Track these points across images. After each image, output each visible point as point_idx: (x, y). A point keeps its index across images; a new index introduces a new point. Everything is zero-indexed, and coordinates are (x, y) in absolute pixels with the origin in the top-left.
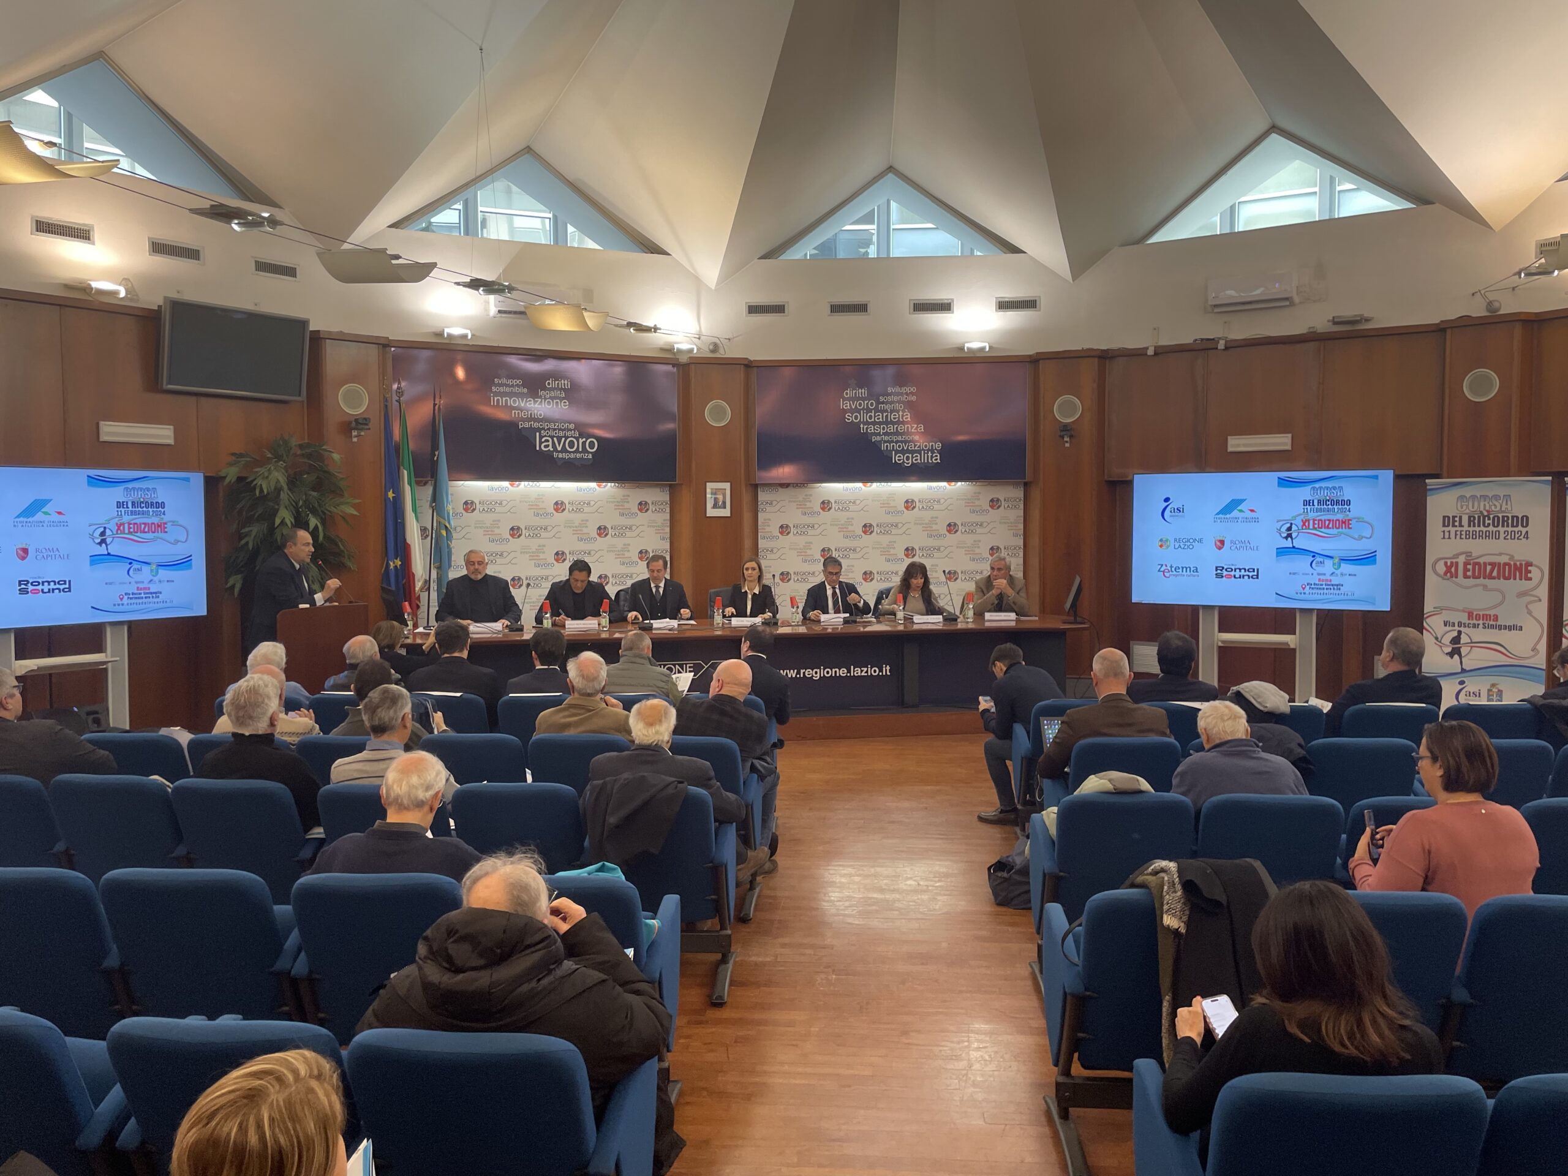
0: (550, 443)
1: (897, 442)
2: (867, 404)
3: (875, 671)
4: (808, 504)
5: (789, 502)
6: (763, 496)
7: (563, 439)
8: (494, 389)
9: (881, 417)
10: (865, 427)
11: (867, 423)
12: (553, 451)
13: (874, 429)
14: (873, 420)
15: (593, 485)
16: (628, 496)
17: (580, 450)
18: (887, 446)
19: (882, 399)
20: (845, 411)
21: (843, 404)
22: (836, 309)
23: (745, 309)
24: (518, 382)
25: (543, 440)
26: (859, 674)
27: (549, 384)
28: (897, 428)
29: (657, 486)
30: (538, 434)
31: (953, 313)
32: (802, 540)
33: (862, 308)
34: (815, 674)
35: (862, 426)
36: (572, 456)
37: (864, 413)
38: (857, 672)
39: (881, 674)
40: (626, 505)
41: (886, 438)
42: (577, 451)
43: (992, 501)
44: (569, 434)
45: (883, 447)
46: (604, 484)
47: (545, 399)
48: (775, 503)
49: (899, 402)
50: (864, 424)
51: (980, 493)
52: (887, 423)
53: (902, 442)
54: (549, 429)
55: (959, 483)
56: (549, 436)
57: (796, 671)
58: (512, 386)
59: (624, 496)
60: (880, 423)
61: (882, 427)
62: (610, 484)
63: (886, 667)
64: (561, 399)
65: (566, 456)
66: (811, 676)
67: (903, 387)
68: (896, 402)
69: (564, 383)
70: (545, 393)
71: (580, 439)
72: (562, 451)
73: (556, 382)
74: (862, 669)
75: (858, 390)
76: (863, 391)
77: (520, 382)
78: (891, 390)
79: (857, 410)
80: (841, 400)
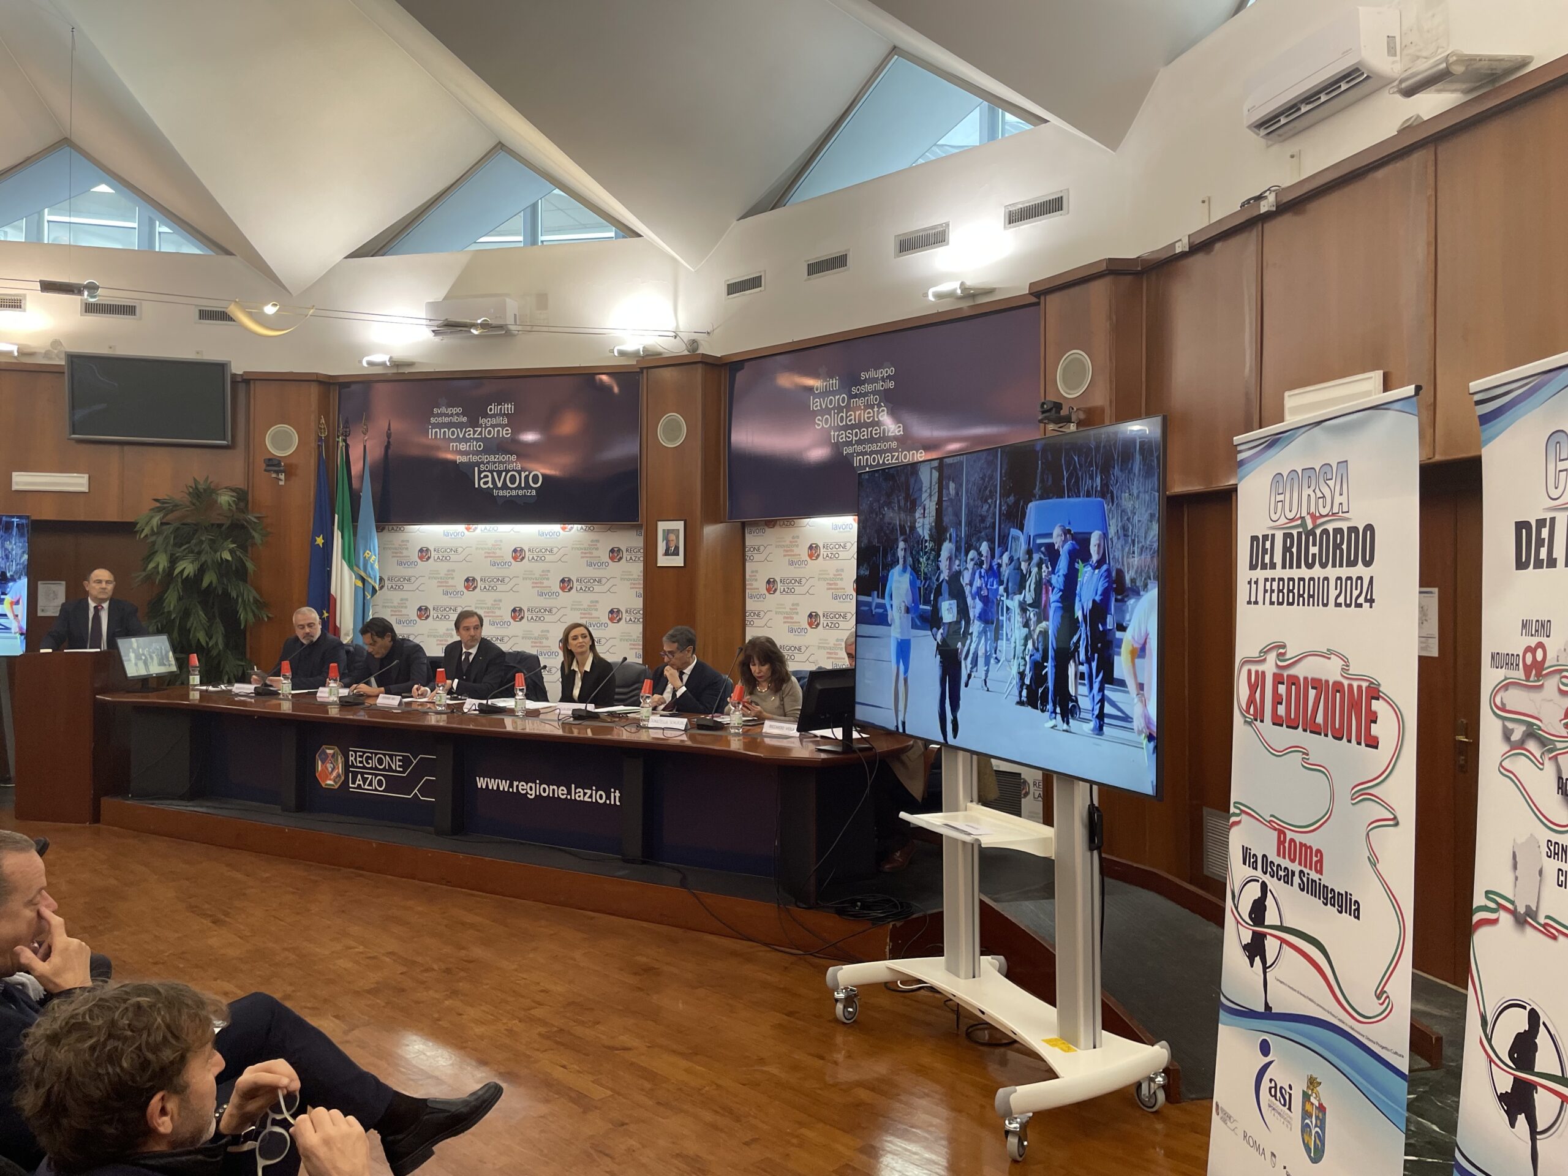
0: (490, 479)
1: (871, 453)
2: (838, 399)
3: (601, 797)
4: (796, 550)
5: (776, 546)
6: (749, 540)
7: (504, 473)
8: (433, 420)
9: (853, 417)
10: (836, 434)
11: (838, 428)
12: (492, 489)
13: (846, 436)
14: (845, 422)
15: (556, 528)
16: (598, 541)
17: (523, 485)
18: (862, 460)
19: (854, 390)
20: (815, 414)
21: (813, 404)
22: (814, 268)
23: (724, 290)
24: (458, 410)
25: (482, 476)
26: (582, 798)
27: (491, 409)
28: (871, 431)
29: (632, 528)
30: (476, 469)
31: (947, 244)
33: (838, 262)
34: (530, 790)
35: (832, 433)
36: (514, 493)
37: (837, 413)
38: (581, 795)
39: (608, 802)
40: (595, 553)
41: (859, 448)
42: (519, 487)
44: (509, 467)
45: (856, 462)
46: (569, 526)
47: (486, 427)
49: (874, 393)
50: (835, 429)
52: (860, 425)
53: (876, 452)
54: (488, 463)
56: (488, 471)
57: (508, 782)
58: (452, 415)
59: (592, 541)
60: (852, 427)
61: (854, 431)
62: (577, 527)
63: (615, 792)
64: (503, 426)
65: (506, 493)
66: (524, 792)
67: (879, 369)
68: (871, 393)
69: (508, 408)
70: (486, 421)
71: (523, 473)
72: (502, 488)
73: (499, 407)
74: (586, 791)
75: (830, 380)
76: (833, 381)
77: (460, 410)
78: (865, 375)
79: (827, 410)
80: (812, 397)
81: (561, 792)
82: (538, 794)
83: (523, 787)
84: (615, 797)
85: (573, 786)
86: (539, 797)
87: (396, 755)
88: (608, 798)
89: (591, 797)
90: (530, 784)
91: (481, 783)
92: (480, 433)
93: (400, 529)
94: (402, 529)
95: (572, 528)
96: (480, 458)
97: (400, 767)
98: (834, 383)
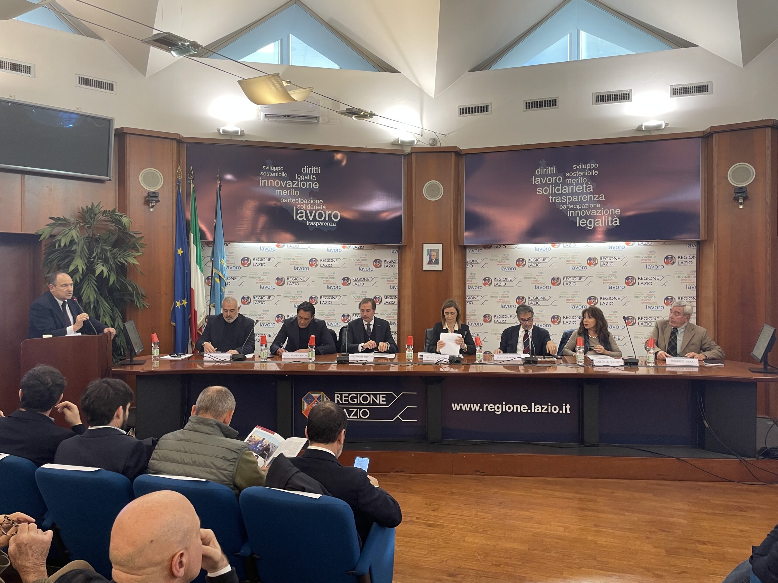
0: (304, 214)
1: (580, 210)
2: (556, 179)
3: (555, 409)
4: (507, 262)
5: (491, 260)
6: (470, 255)
7: (314, 212)
8: (262, 174)
9: (567, 189)
10: (553, 198)
11: (555, 195)
12: (306, 221)
13: (561, 199)
14: (560, 192)
15: (339, 246)
16: (366, 255)
17: (327, 219)
18: (572, 213)
19: (568, 174)
20: (537, 186)
21: (535, 180)
22: (530, 105)
23: (457, 111)
24: (280, 169)
25: (299, 212)
26: (540, 411)
27: (304, 170)
28: (581, 198)
29: (388, 247)
30: (295, 208)
31: (631, 101)
32: (500, 290)
33: (552, 103)
34: (498, 409)
35: (551, 197)
36: (321, 224)
37: (552, 187)
38: (538, 409)
39: (561, 412)
40: (365, 262)
41: (571, 207)
42: (325, 220)
43: (667, 258)
44: (318, 208)
45: (569, 214)
46: (348, 246)
47: (301, 181)
48: (479, 261)
49: (583, 177)
50: (553, 195)
51: (655, 251)
52: (572, 194)
53: (585, 209)
54: (303, 204)
55: (637, 243)
56: (303, 209)
57: (479, 405)
58: (276, 171)
59: (363, 255)
60: (566, 195)
61: (568, 197)
62: (352, 246)
63: (566, 405)
64: (313, 181)
65: (316, 224)
66: (493, 410)
67: (587, 164)
68: (581, 177)
69: (316, 170)
70: (301, 177)
71: (327, 211)
72: (313, 221)
73: (310, 169)
74: (543, 406)
75: (548, 168)
76: (552, 169)
77: (282, 169)
78: (576, 167)
79: (547, 185)
80: (534, 177)
81: (524, 408)
82: (504, 410)
84: (566, 409)
85: (533, 404)
87: (380, 394)
88: (561, 409)
89: (547, 409)
90: (497, 405)
91: (456, 407)
92: (297, 185)
95: (349, 247)
96: (297, 201)
98: (552, 170)
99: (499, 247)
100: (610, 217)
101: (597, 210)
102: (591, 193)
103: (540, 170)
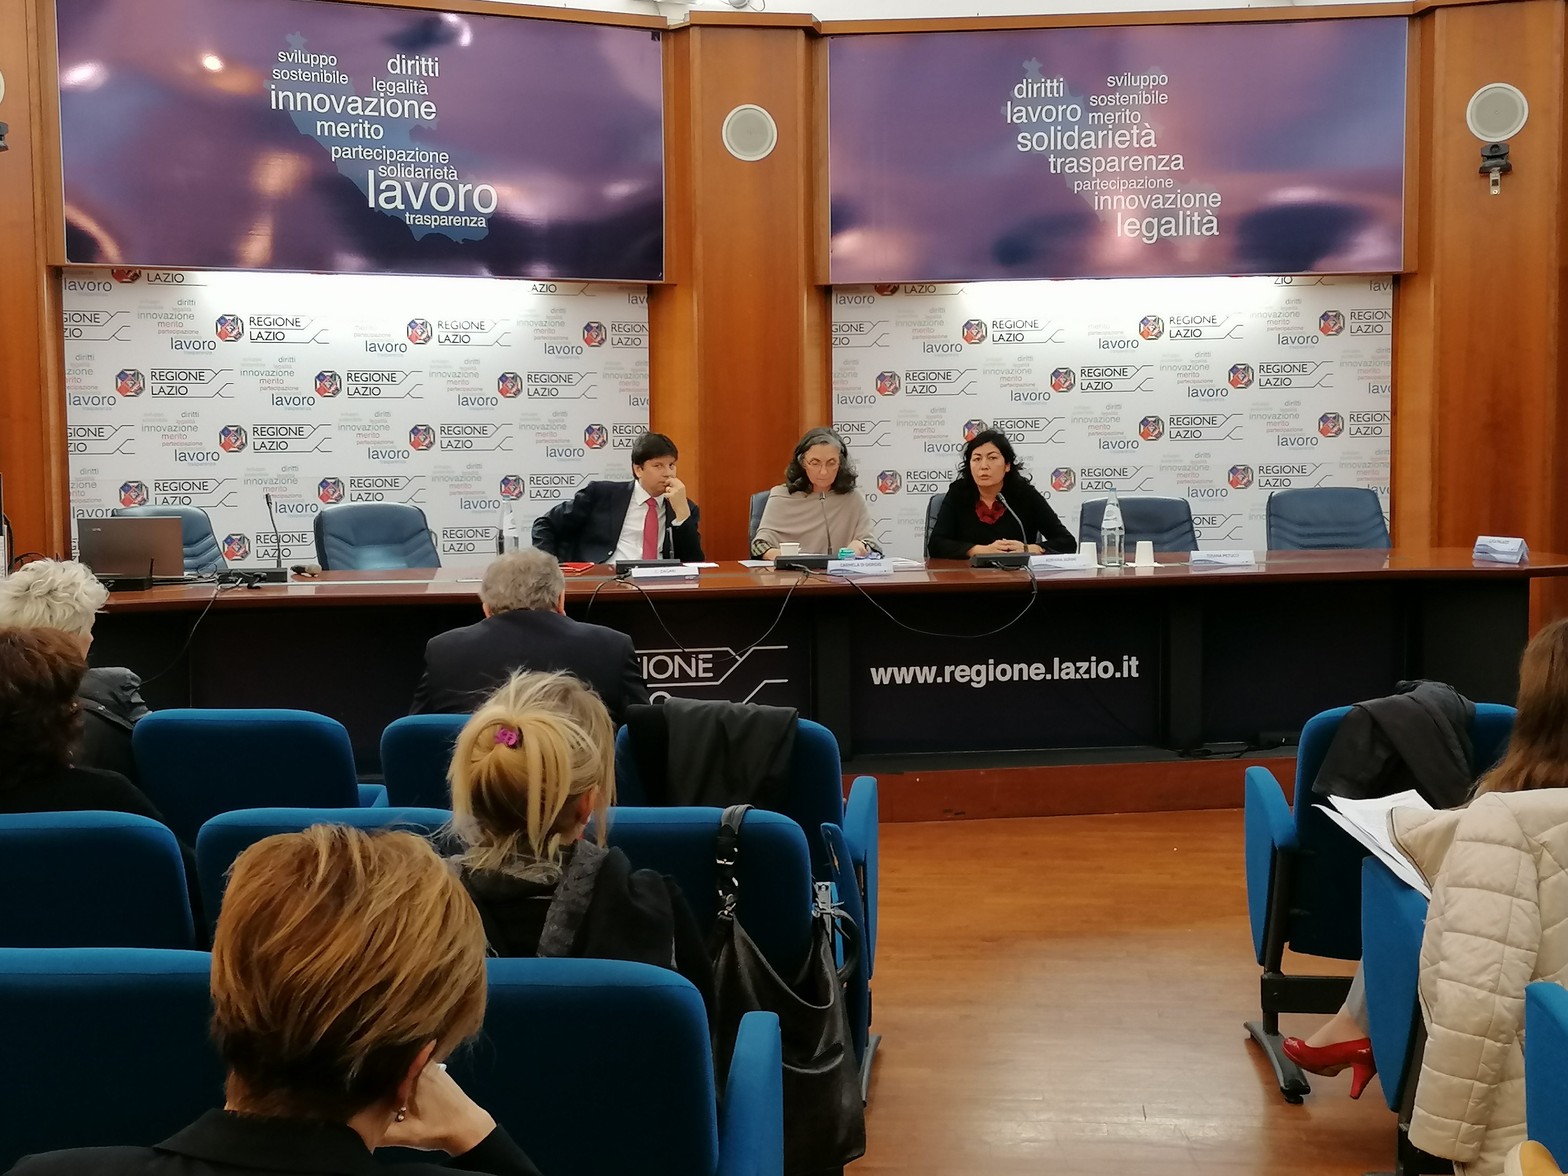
0: (398, 193)
1: (1125, 193)
2: (1064, 111)
3: (1106, 670)
4: (937, 329)
5: (897, 324)
6: (841, 312)
7: (425, 185)
8: (277, 74)
9: (1093, 139)
10: (1059, 161)
11: (1064, 153)
12: (404, 211)
13: (1079, 165)
14: (1076, 146)
15: (491, 284)
16: (563, 310)
17: (462, 209)
18: (1105, 201)
19: (1094, 101)
20: (1016, 129)
21: (1012, 114)
24: (328, 60)
25: (383, 186)
26: (1072, 676)
27: (393, 66)
28: (1127, 162)
29: (622, 288)
32: (923, 405)
34: (978, 675)
35: (1052, 160)
36: (446, 221)
37: (1056, 131)
39: (1118, 675)
40: (560, 331)
41: (1104, 185)
42: (454, 211)
43: (1325, 317)
44: (435, 174)
45: (1098, 203)
46: (513, 283)
47: (387, 98)
48: (866, 326)
49: (1132, 108)
50: (1058, 154)
51: (1299, 301)
52: (1105, 152)
53: (1135, 192)
54: (394, 163)
56: (395, 179)
57: (934, 669)
58: (317, 68)
59: (554, 310)
60: (1090, 153)
62: (524, 284)
63: (1130, 659)
64: (421, 99)
65: (432, 222)
66: (967, 679)
67: (1140, 75)
68: (1126, 107)
69: (426, 66)
70: (386, 85)
71: (461, 186)
72: (422, 212)
73: (410, 63)
74: (1078, 665)
75: (1046, 82)
76: (1055, 84)
77: (332, 60)
78: (1115, 80)
79: (1041, 126)
80: (1009, 103)
81: (1035, 672)
82: (991, 679)
83: (962, 673)
84: (1130, 667)
85: (1056, 660)
86: (993, 685)
87: (697, 653)
88: (1118, 668)
89: (1088, 671)
90: (976, 667)
91: (880, 676)
92: (377, 108)
93: (174, 278)
94: (179, 278)
95: (516, 286)
96: (378, 154)
97: (705, 670)
98: (1055, 86)
99: (918, 288)
100: (1196, 214)
101: (1167, 196)
102: (1150, 151)
103: (1024, 87)
